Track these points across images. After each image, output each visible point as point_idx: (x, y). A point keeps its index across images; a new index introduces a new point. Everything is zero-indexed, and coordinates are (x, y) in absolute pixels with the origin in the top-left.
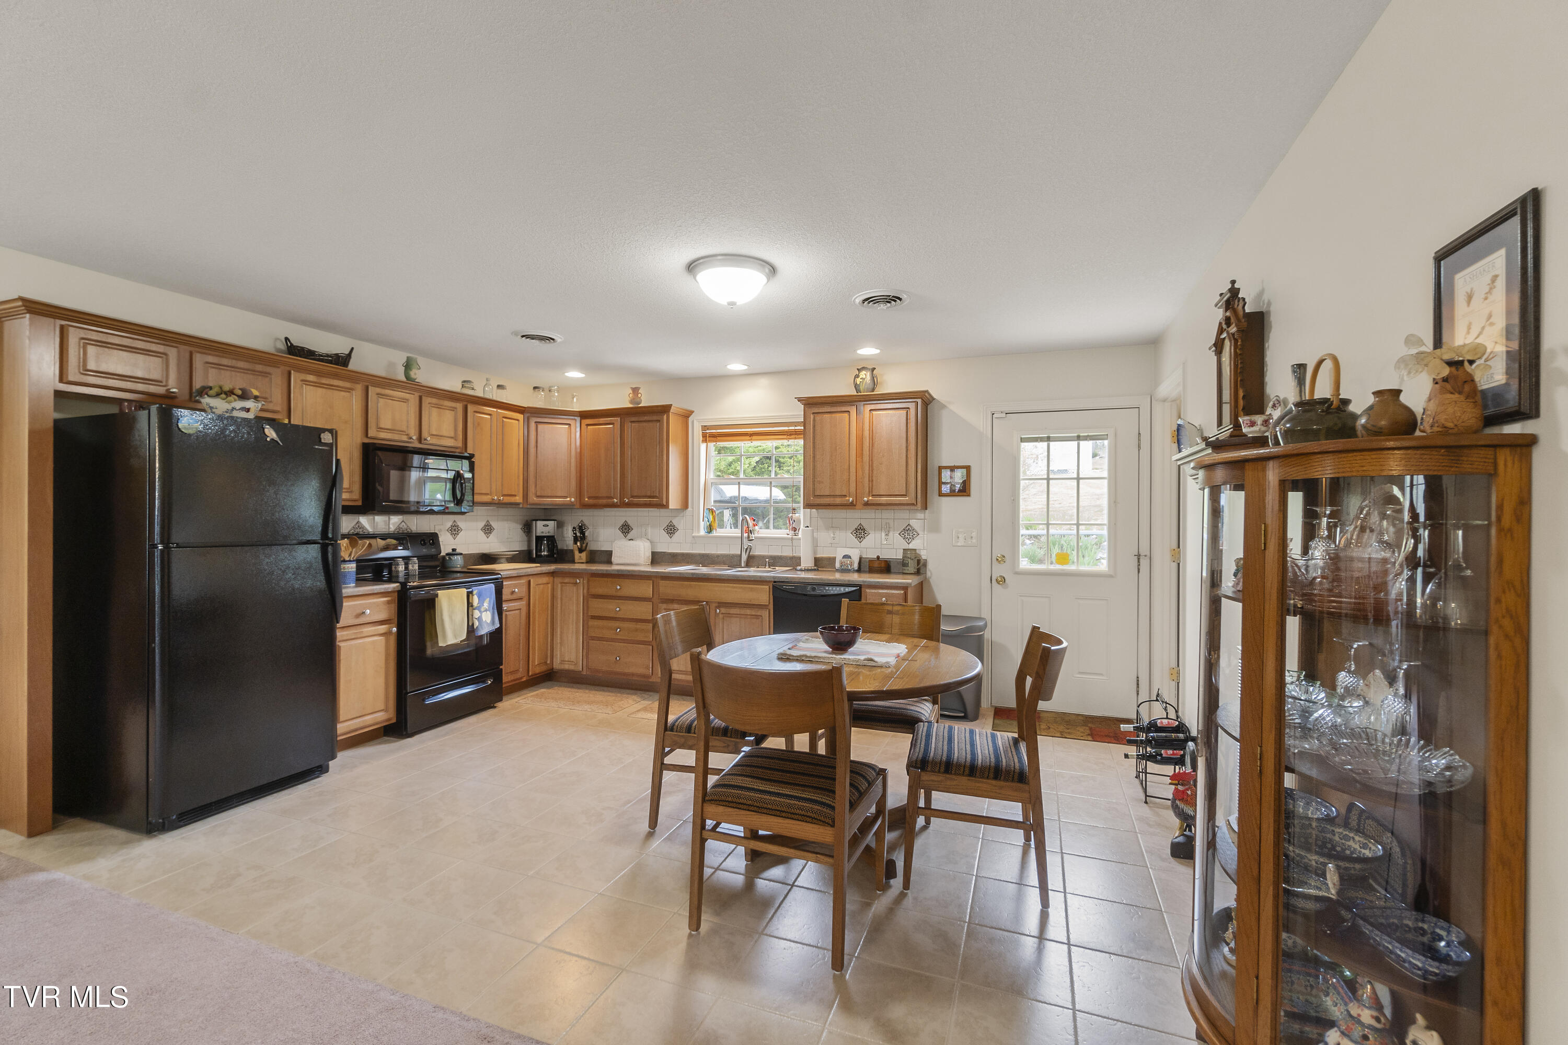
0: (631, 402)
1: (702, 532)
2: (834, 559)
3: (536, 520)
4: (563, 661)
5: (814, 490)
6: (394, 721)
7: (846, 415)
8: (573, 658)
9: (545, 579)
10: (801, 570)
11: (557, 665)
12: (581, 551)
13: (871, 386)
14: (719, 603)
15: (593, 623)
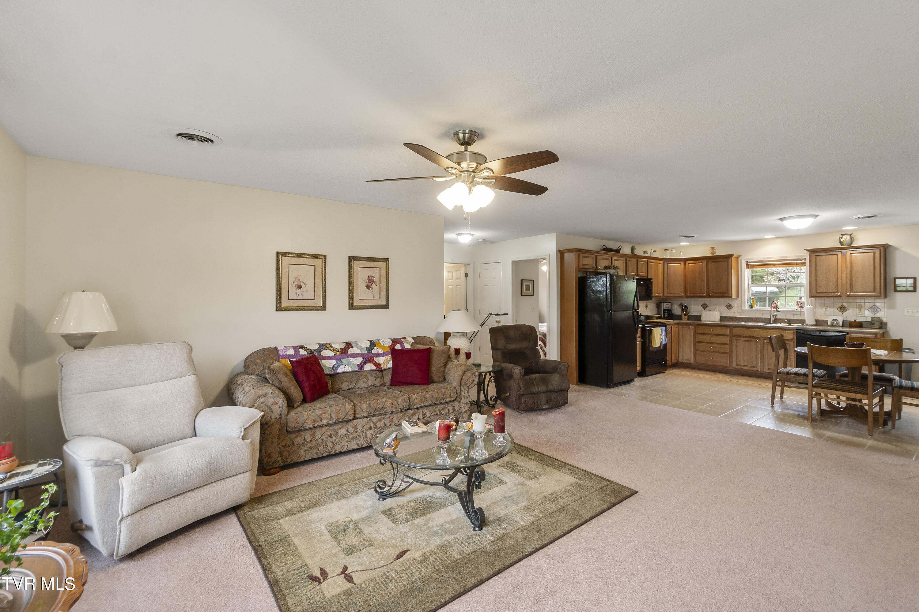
0: (711, 254)
1: (747, 308)
2: (827, 321)
3: (663, 302)
4: (683, 359)
5: (816, 290)
6: (641, 371)
7: (835, 256)
8: (688, 358)
9: (676, 326)
10: (806, 325)
11: (680, 360)
12: (685, 315)
13: (850, 242)
14: (765, 338)
15: (697, 344)
